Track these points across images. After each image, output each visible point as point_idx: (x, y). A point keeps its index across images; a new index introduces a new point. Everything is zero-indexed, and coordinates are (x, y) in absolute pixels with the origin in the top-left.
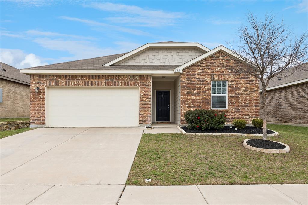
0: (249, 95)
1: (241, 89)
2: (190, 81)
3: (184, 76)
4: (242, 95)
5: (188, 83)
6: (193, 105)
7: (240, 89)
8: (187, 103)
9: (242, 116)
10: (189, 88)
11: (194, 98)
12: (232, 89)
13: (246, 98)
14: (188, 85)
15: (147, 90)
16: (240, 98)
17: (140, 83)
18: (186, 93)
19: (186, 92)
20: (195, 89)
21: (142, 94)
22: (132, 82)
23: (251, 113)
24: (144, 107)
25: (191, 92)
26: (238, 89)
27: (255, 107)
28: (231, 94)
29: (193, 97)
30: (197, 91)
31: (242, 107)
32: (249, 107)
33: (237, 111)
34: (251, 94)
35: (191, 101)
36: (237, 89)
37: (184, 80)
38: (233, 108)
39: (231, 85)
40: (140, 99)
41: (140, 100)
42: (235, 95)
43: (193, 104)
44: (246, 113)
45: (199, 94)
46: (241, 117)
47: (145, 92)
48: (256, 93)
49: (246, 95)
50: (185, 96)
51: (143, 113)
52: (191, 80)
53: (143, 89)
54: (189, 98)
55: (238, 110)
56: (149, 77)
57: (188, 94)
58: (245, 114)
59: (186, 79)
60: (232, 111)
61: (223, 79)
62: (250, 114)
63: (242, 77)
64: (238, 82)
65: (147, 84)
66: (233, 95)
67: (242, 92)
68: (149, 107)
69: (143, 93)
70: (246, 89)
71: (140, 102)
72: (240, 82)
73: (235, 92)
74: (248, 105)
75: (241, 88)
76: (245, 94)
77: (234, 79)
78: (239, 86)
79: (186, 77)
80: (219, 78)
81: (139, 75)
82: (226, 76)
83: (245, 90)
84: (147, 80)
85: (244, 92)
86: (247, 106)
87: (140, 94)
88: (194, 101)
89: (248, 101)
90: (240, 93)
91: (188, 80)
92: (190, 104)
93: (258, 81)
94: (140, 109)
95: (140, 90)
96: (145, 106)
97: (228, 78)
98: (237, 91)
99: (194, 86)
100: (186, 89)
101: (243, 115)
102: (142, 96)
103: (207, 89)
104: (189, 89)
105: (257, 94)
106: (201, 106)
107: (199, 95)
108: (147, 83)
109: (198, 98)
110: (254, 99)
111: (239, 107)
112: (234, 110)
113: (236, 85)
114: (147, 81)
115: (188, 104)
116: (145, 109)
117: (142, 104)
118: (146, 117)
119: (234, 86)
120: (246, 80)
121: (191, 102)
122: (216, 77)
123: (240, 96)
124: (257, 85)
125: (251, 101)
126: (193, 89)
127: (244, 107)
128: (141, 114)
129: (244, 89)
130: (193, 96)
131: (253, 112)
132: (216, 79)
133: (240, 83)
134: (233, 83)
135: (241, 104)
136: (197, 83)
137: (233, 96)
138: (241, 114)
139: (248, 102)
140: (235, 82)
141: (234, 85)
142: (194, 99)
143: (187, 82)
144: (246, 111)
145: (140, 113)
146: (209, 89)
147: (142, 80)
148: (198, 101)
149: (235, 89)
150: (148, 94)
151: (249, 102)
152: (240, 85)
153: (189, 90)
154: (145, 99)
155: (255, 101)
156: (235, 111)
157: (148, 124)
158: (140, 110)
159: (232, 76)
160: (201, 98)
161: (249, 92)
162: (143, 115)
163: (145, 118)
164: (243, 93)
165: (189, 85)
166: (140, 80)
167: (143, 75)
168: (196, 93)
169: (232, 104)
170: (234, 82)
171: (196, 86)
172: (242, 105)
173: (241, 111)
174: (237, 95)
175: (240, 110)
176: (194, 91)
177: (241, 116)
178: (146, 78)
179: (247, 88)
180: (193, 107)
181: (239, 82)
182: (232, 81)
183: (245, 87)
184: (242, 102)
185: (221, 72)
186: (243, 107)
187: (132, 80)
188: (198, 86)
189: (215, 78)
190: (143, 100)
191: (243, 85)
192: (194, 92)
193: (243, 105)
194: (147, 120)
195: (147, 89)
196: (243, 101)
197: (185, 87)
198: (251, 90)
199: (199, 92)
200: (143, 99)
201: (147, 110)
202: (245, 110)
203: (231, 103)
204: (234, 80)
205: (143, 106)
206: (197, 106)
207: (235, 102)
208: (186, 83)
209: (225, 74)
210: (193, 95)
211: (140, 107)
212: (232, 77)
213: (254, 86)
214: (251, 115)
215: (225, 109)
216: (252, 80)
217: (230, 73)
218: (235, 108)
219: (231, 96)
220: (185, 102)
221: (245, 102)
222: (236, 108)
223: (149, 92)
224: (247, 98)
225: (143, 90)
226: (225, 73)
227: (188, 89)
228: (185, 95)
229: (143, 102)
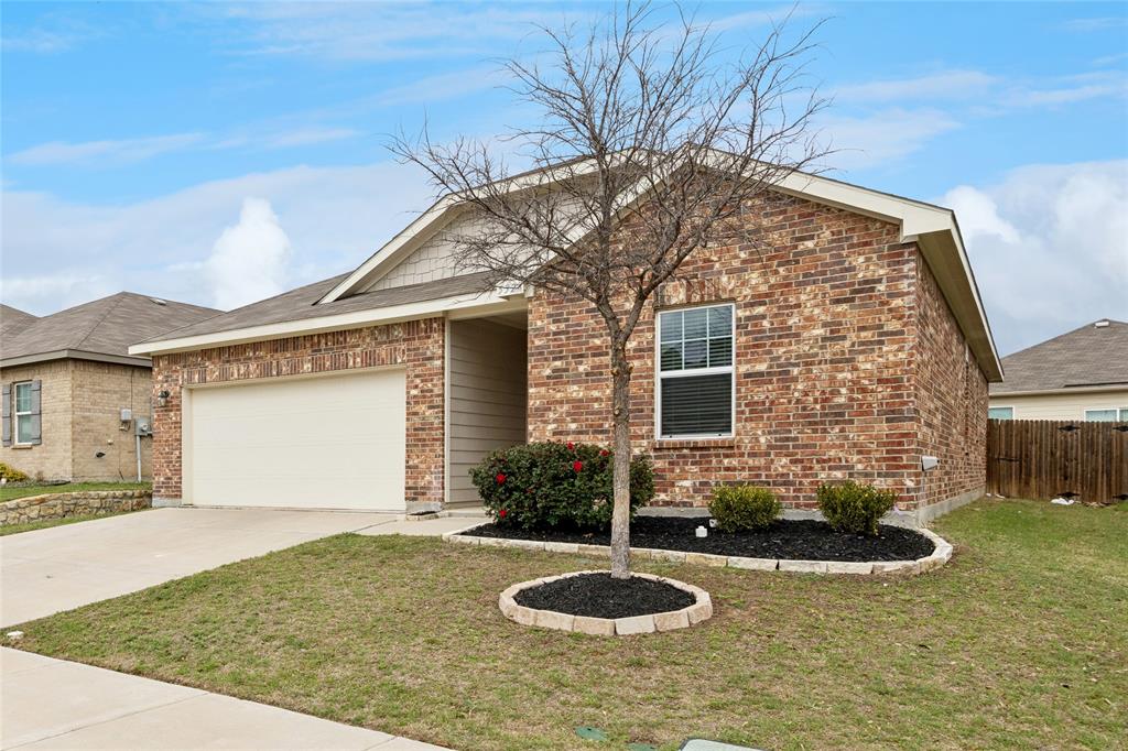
0: (848, 361)
1: (805, 335)
2: (562, 326)
3: (540, 305)
4: (806, 364)
5: (555, 334)
6: (573, 426)
7: (797, 335)
8: (551, 415)
9: (811, 468)
10: (561, 352)
11: (581, 394)
12: (756, 339)
13: (832, 379)
14: (555, 340)
15: (431, 375)
16: (795, 380)
17: (409, 350)
18: (548, 377)
19: (548, 372)
20: (581, 356)
21: (414, 392)
22: (383, 351)
23: (860, 452)
24: (419, 440)
25: (567, 370)
26: (788, 336)
27: (888, 420)
28: (748, 362)
29: (575, 391)
30: (593, 361)
31: (810, 423)
32: (852, 422)
33: (781, 447)
34: (861, 358)
35: (566, 407)
36: (780, 337)
37: (539, 323)
38: (759, 432)
39: (748, 318)
40: (408, 408)
41: (408, 414)
42: (771, 367)
43: (574, 421)
44: (832, 453)
45: (601, 374)
46: (806, 476)
47: (422, 381)
48: (896, 347)
49: (832, 362)
50: (543, 390)
51: (416, 461)
52: (567, 320)
53: (417, 372)
54: (559, 395)
55: (787, 439)
56: (435, 325)
57: (556, 378)
58: (824, 461)
59: (550, 316)
60: (752, 448)
61: (710, 295)
62: (855, 458)
63: (812, 275)
64: (786, 300)
65: (429, 354)
66: (762, 367)
67: (807, 348)
68: (434, 439)
69: (416, 387)
70: (832, 332)
71: (408, 419)
72: (798, 298)
73: (770, 352)
74: (842, 414)
75: (804, 327)
76: (828, 357)
77: (764, 289)
78: (790, 323)
79: (549, 310)
80: (689, 297)
81: (404, 324)
82: (724, 279)
83: (825, 339)
84: (429, 337)
85: (822, 347)
86: (838, 416)
87: (408, 393)
88: (579, 407)
89: (844, 391)
90: (798, 357)
91: (554, 322)
92: (563, 421)
93: (906, 282)
94: (407, 446)
95: (408, 377)
96: (423, 435)
97: (731, 291)
98: (781, 345)
99: (578, 344)
100: (546, 359)
101: (817, 467)
102: (415, 396)
103: (635, 350)
104: (561, 358)
105: (901, 349)
106: (606, 426)
107: (599, 380)
108: (428, 348)
109: (596, 394)
110: (880, 381)
111: (791, 424)
112: (763, 440)
113: (776, 315)
114: (430, 341)
115: (555, 421)
116: (423, 446)
117: (415, 429)
118: (427, 477)
119: (766, 324)
120: (833, 287)
121: (568, 414)
122: (676, 290)
123: (795, 371)
124: (896, 302)
125: (864, 390)
126: (573, 357)
127: (823, 423)
128: (411, 463)
129: (819, 332)
130: (575, 387)
131: (874, 446)
132: (673, 302)
133: (798, 306)
134: (760, 310)
135: (804, 409)
136: (593, 330)
137: (761, 374)
138: (801, 461)
139: (842, 400)
140: (772, 302)
141: (763, 317)
142: (581, 400)
143: (553, 328)
144: (833, 446)
145: (407, 462)
146: (641, 350)
147: (414, 339)
148: (596, 405)
149: (772, 337)
150: (431, 391)
151: (851, 399)
152: (801, 314)
153: (558, 364)
154: (423, 407)
155: (884, 392)
156: (770, 447)
157: (432, 503)
158: (407, 451)
159: (754, 277)
160: (608, 392)
161: (847, 344)
162: (417, 467)
163: (423, 478)
164: (817, 354)
165: (561, 340)
166: (408, 340)
167: (418, 321)
168: (587, 374)
169: (751, 412)
170: (764, 304)
171: (587, 343)
172: (808, 416)
173: (806, 446)
174: (779, 366)
175: (796, 439)
176: (581, 363)
177: (804, 469)
178: (426, 332)
179: (840, 324)
180: (574, 432)
181: (792, 300)
182: (758, 300)
183: (825, 325)
184: (811, 399)
185: (700, 264)
186: (816, 423)
187: (385, 343)
188: (598, 342)
189: (669, 300)
190: (416, 414)
191: (817, 311)
192: (581, 368)
193: (815, 415)
194: (429, 488)
195: (430, 369)
196: (817, 394)
197: (541, 353)
198: (863, 334)
199: (599, 367)
200: (416, 409)
201: (431, 451)
202: (824, 439)
203: (747, 410)
204: (767, 295)
205: (415, 435)
206: (591, 426)
207: (772, 403)
208: (548, 335)
209: (720, 272)
210: (574, 383)
211: (407, 440)
212: (753, 282)
213: (882, 312)
214: (860, 466)
215: (725, 436)
216: (866, 282)
217: (744, 262)
218: (770, 433)
219: (748, 375)
220: (543, 415)
221: (825, 400)
222: (776, 432)
223: (435, 382)
224: (840, 376)
225: (417, 376)
226: (717, 265)
227: (555, 359)
228: (543, 385)
229: (415, 418)
